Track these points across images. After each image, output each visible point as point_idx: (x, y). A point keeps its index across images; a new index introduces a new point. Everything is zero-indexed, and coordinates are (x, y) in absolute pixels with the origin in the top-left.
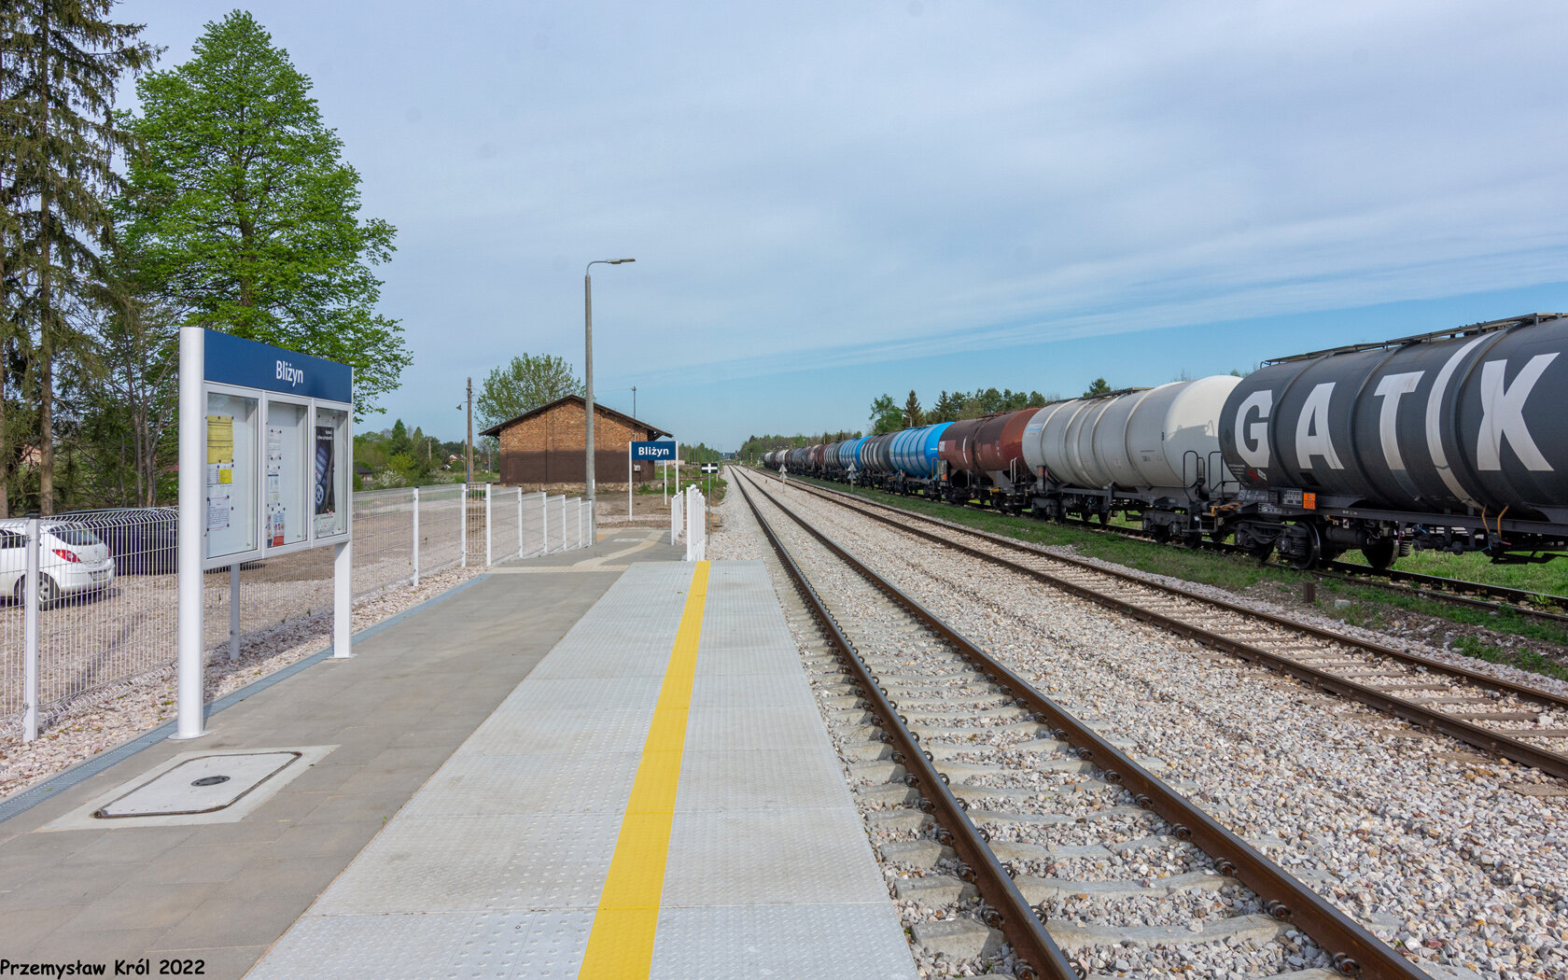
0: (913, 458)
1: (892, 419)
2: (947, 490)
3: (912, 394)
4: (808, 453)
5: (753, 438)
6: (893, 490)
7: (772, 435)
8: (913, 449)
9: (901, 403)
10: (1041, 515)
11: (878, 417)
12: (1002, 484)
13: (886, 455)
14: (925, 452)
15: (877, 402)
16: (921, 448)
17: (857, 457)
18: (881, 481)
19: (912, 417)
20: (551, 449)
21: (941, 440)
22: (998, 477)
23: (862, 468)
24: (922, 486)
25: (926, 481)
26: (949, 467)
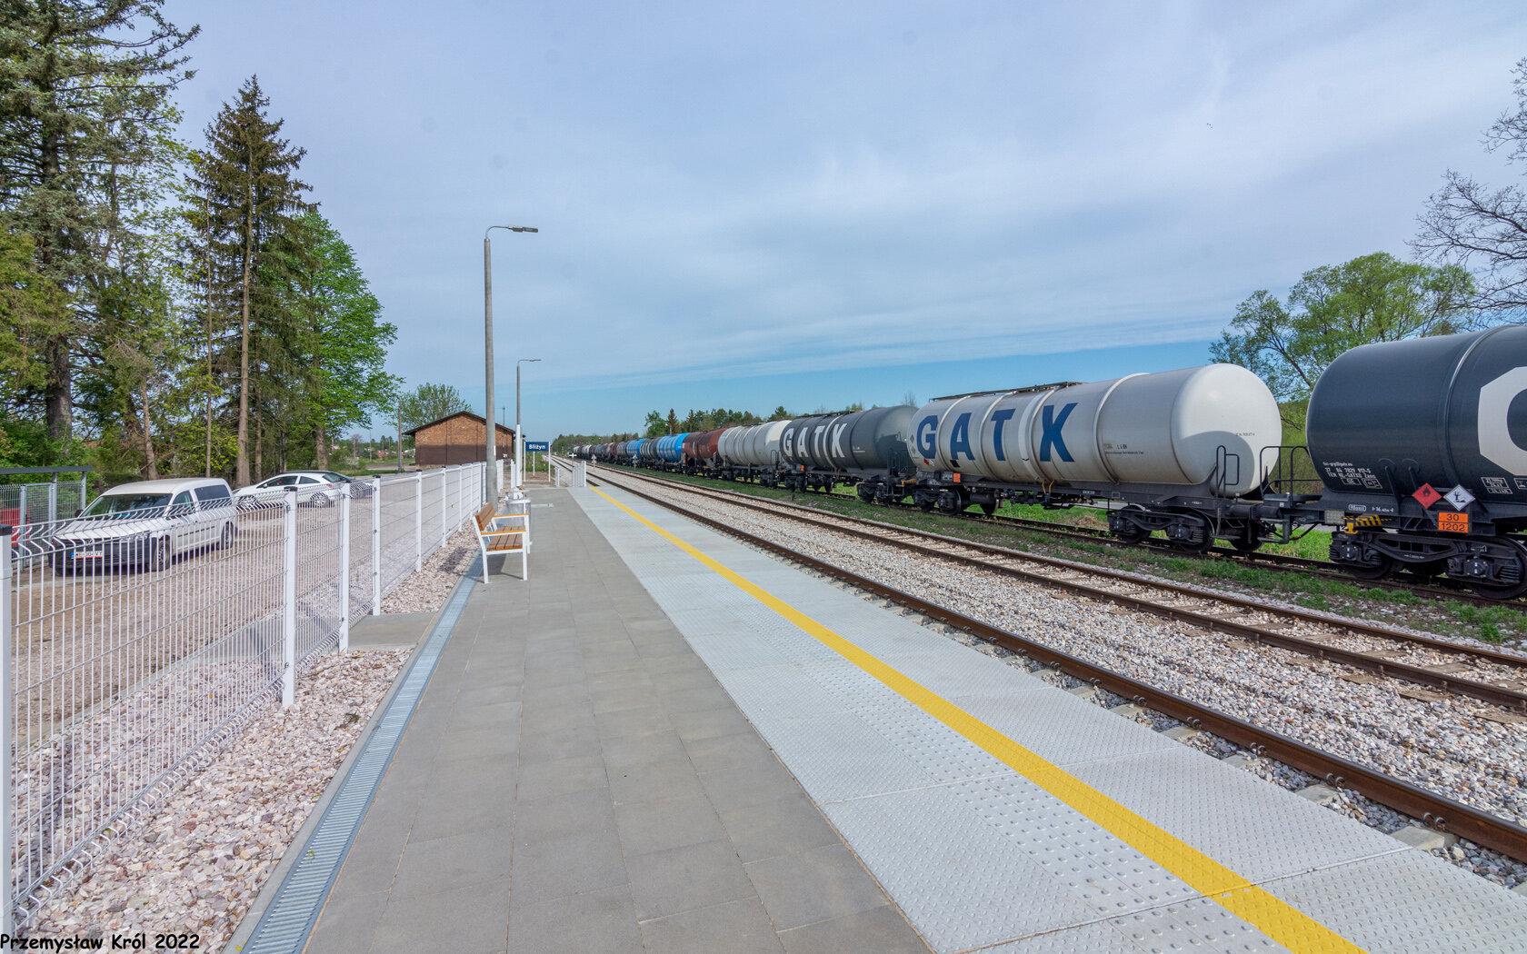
0: (669, 452)
1: (660, 427)
2: (686, 468)
3: (672, 411)
4: (607, 447)
5: (561, 436)
6: (658, 469)
7: (575, 435)
8: (669, 447)
9: (664, 417)
10: (725, 478)
11: (650, 425)
12: (710, 465)
13: (655, 450)
14: (675, 449)
15: (649, 415)
16: (673, 446)
17: (638, 450)
18: (651, 465)
19: (671, 427)
20: (449, 443)
21: (683, 442)
22: (708, 461)
23: (641, 457)
24: (673, 467)
25: (675, 464)
26: (687, 456)
